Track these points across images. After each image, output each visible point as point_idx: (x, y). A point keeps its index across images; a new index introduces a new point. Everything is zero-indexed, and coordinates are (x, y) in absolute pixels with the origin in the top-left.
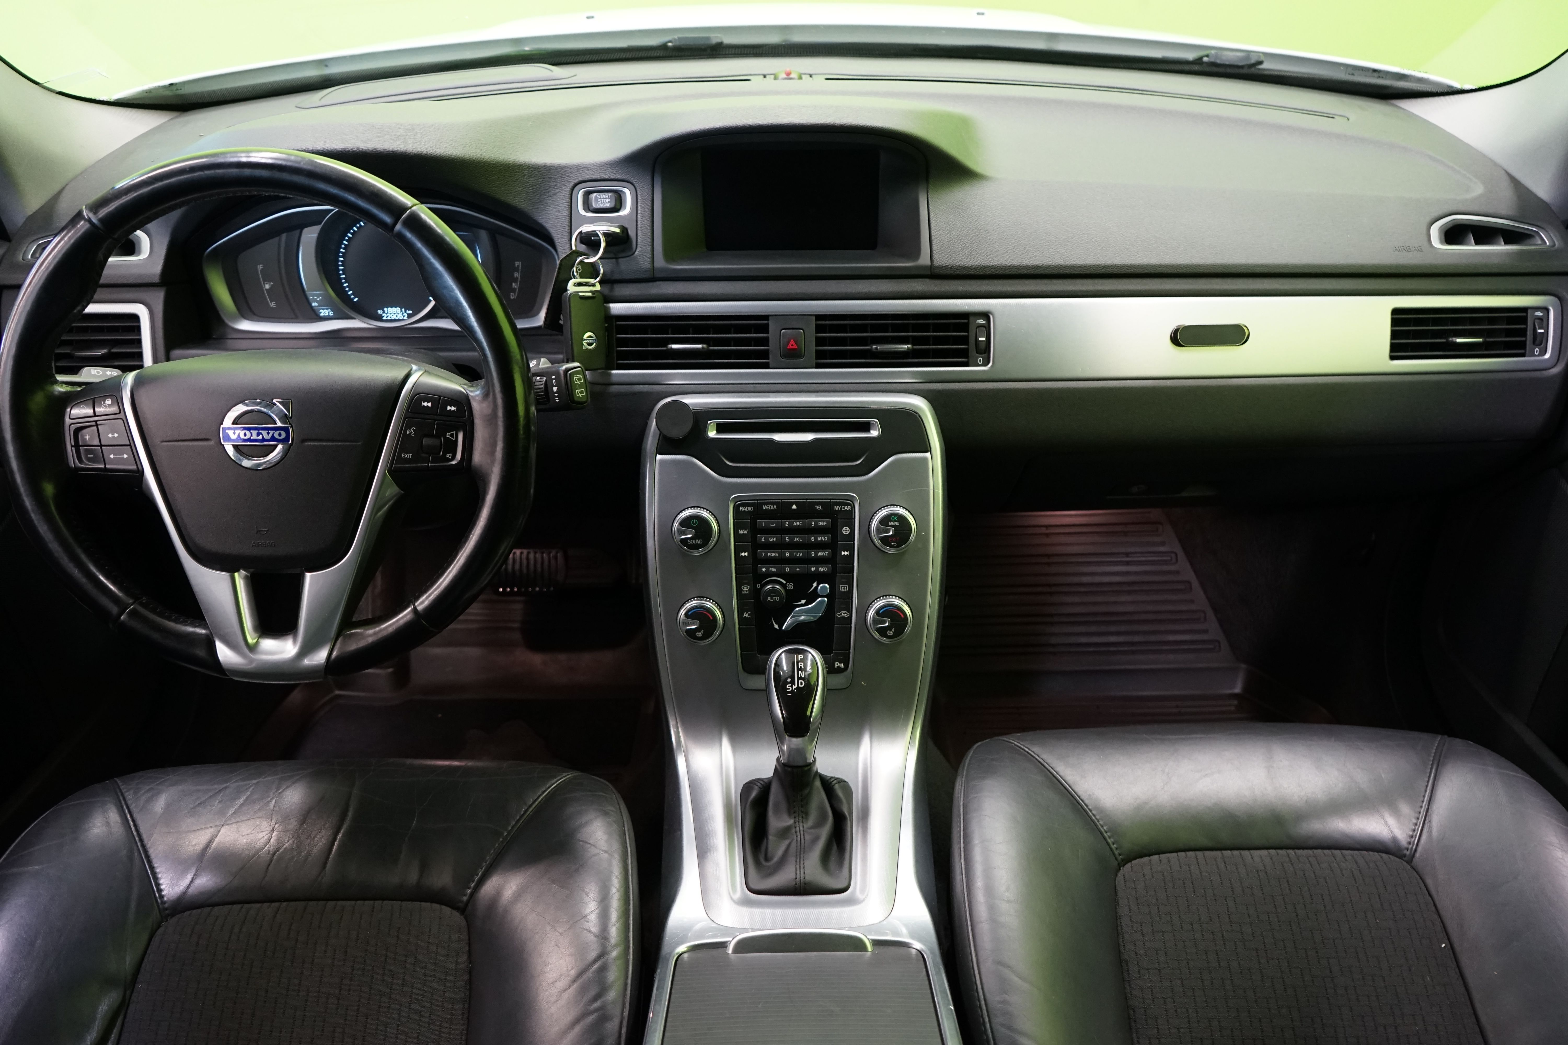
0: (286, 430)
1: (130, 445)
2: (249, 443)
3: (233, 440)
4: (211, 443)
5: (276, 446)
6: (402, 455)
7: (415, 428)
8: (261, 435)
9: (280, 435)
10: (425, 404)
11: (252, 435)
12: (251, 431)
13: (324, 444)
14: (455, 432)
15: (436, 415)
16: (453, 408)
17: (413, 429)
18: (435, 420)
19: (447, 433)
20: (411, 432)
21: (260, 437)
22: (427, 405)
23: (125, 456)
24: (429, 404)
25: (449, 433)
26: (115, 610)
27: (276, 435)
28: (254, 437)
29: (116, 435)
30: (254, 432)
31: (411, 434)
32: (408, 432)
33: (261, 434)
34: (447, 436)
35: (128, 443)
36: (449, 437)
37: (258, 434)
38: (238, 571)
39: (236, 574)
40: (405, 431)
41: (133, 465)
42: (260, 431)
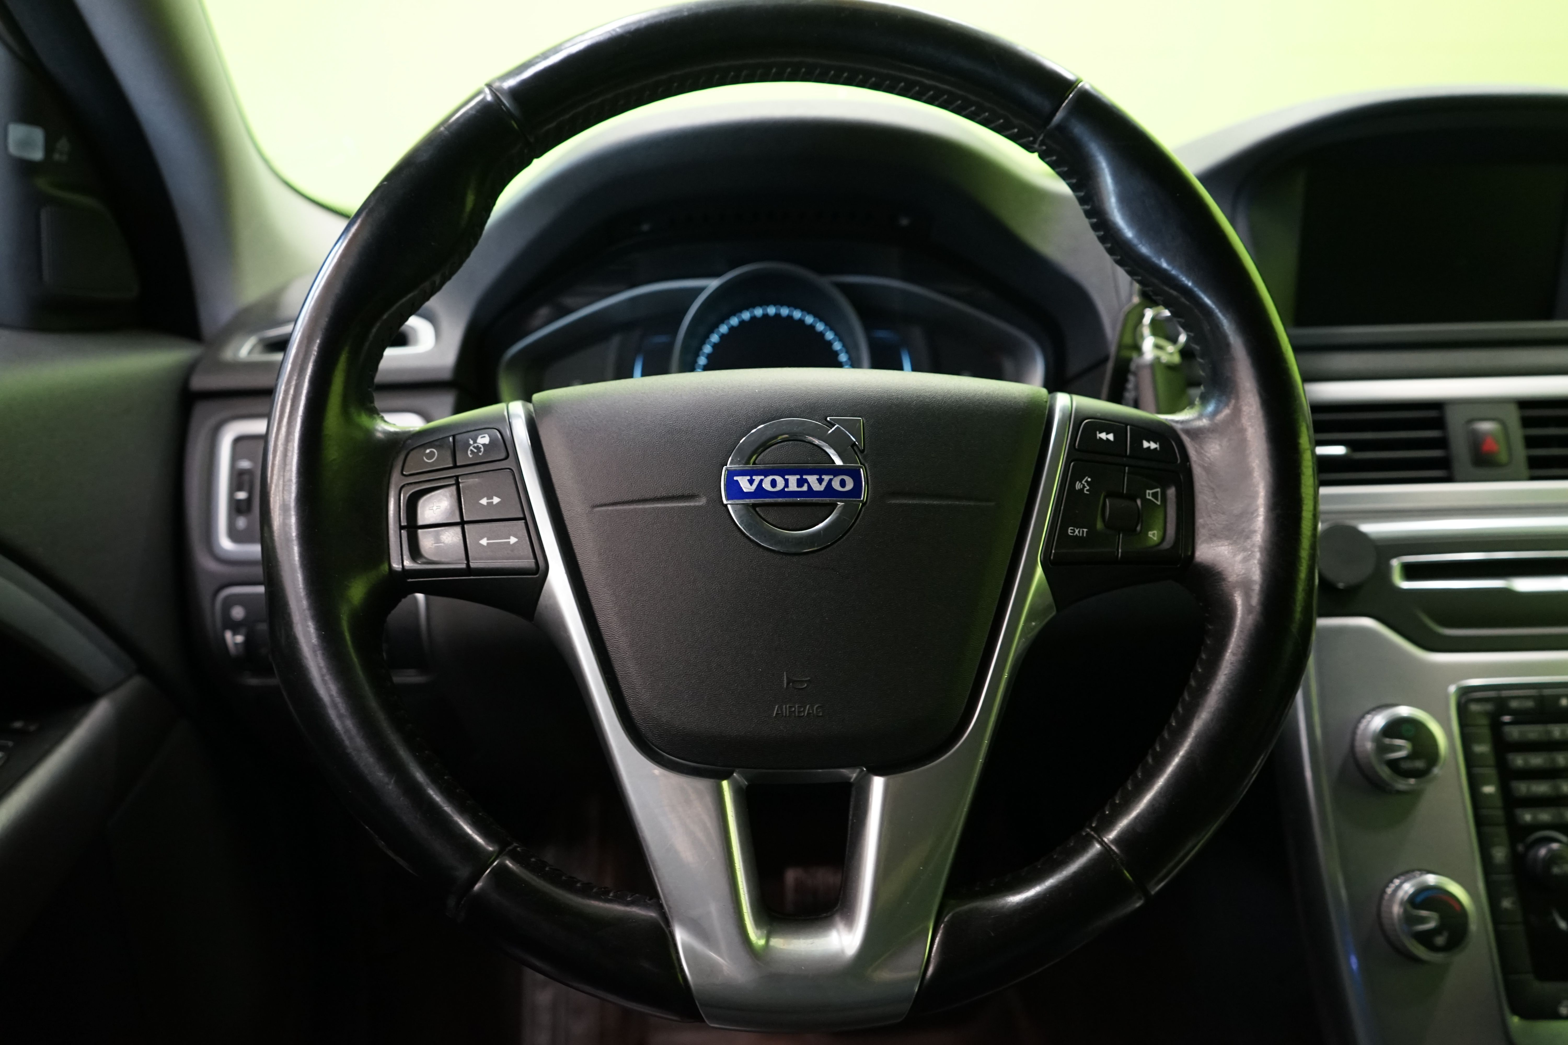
0: (855, 474)
1: (524, 518)
2: (780, 500)
3: (749, 495)
4: (702, 502)
5: (834, 506)
6: (1069, 531)
7: (1089, 480)
8: (806, 485)
9: (843, 483)
10: (1103, 436)
11: (787, 485)
12: (786, 477)
13: (926, 502)
14: (1159, 490)
15: (1126, 456)
16: (1153, 446)
17: (1087, 481)
18: (1125, 466)
19: (1148, 491)
20: (1082, 485)
21: (805, 488)
22: (1107, 439)
23: (513, 540)
24: (1111, 437)
25: (1151, 492)
26: (463, 872)
27: (836, 485)
28: (793, 486)
29: (496, 500)
30: (793, 480)
31: (1082, 490)
32: (1078, 486)
33: (806, 481)
34: (1148, 497)
35: (521, 516)
36: (1150, 498)
37: (800, 483)
38: (727, 776)
39: (725, 784)
40: (1072, 485)
41: (528, 558)
42: (804, 477)
